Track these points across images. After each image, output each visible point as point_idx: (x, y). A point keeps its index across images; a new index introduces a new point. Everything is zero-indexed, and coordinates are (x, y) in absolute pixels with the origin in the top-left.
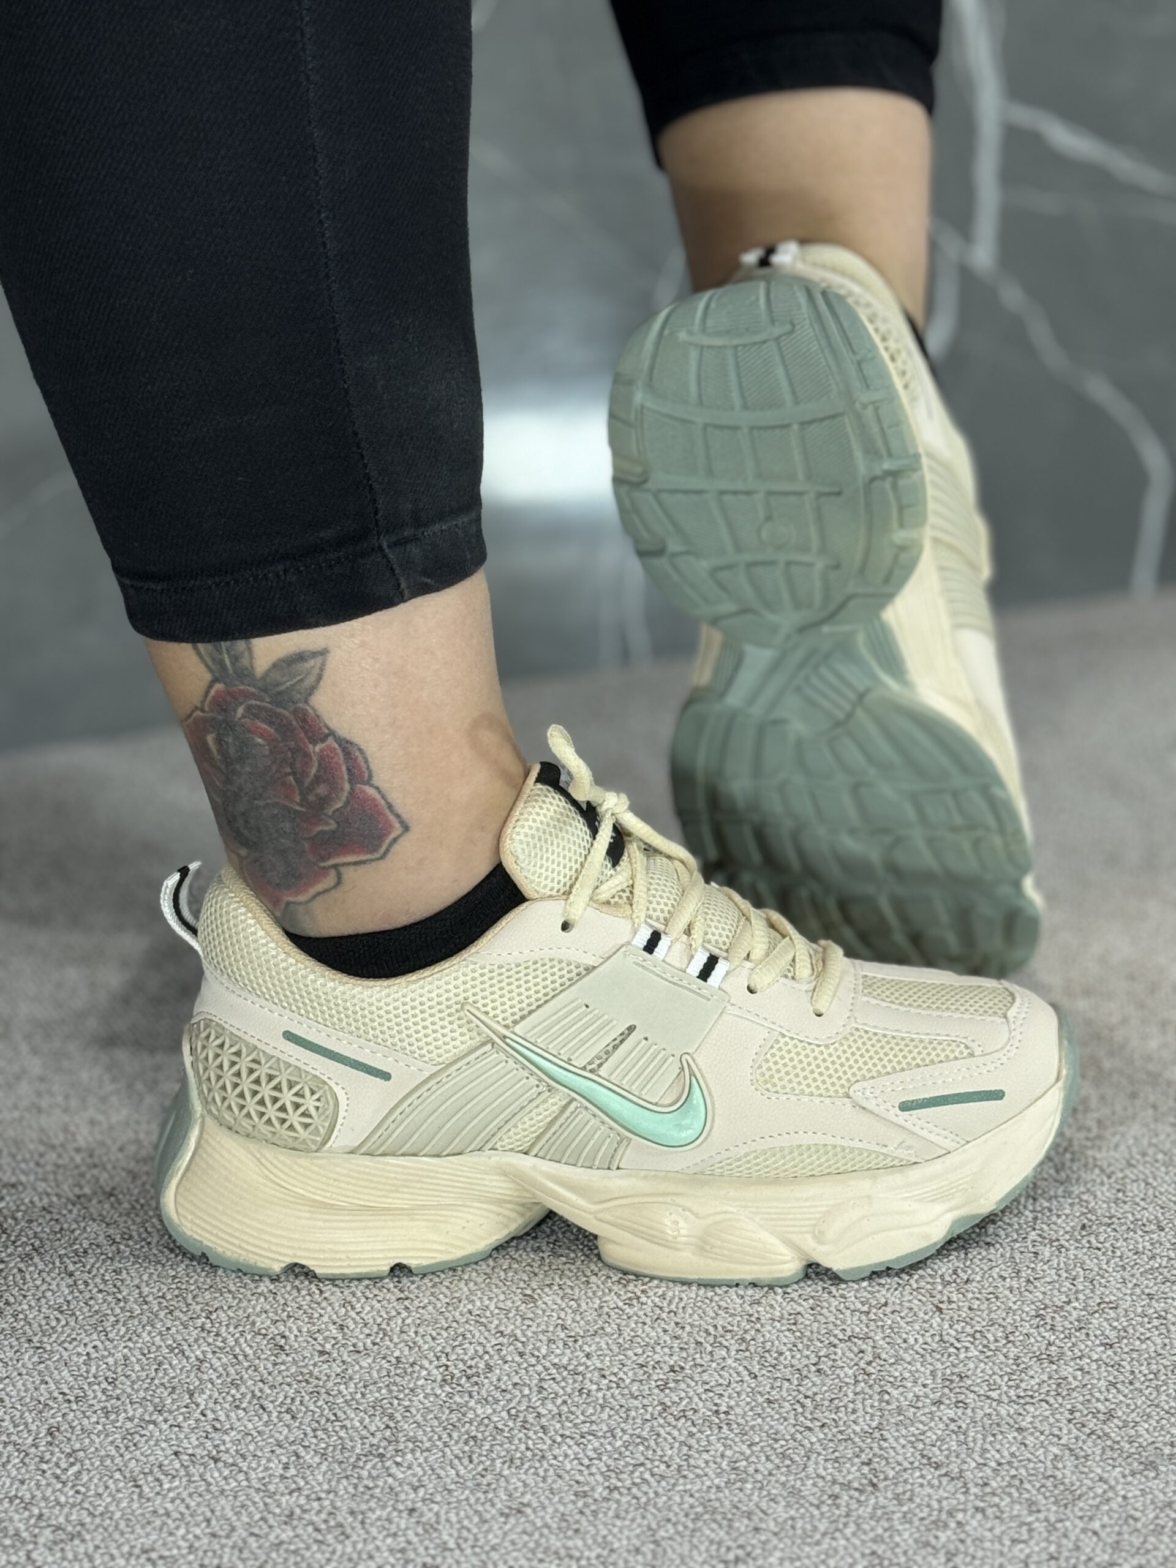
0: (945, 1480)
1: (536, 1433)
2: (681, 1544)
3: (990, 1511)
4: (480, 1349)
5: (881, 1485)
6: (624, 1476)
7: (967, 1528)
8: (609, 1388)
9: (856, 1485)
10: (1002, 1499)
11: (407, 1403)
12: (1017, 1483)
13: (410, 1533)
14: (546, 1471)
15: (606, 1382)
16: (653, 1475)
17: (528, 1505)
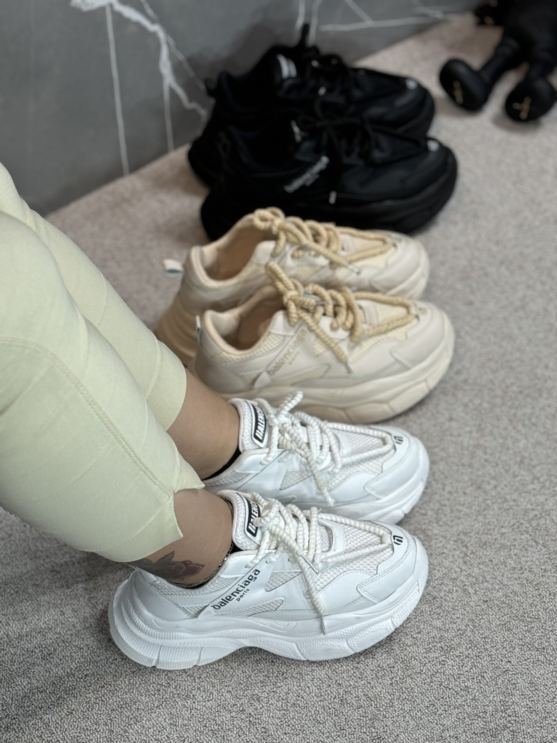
0: (189, 677)
1: (71, 678)
2: (118, 719)
3: (201, 688)
4: (51, 641)
5: (171, 683)
6: (99, 693)
7: (196, 697)
8: (90, 654)
9: (164, 684)
10: (205, 683)
11: (33, 670)
12: (208, 675)
13: (42, 728)
14: (77, 694)
15: (89, 651)
16: (107, 691)
17: (73, 710)
